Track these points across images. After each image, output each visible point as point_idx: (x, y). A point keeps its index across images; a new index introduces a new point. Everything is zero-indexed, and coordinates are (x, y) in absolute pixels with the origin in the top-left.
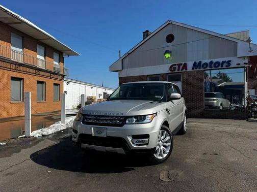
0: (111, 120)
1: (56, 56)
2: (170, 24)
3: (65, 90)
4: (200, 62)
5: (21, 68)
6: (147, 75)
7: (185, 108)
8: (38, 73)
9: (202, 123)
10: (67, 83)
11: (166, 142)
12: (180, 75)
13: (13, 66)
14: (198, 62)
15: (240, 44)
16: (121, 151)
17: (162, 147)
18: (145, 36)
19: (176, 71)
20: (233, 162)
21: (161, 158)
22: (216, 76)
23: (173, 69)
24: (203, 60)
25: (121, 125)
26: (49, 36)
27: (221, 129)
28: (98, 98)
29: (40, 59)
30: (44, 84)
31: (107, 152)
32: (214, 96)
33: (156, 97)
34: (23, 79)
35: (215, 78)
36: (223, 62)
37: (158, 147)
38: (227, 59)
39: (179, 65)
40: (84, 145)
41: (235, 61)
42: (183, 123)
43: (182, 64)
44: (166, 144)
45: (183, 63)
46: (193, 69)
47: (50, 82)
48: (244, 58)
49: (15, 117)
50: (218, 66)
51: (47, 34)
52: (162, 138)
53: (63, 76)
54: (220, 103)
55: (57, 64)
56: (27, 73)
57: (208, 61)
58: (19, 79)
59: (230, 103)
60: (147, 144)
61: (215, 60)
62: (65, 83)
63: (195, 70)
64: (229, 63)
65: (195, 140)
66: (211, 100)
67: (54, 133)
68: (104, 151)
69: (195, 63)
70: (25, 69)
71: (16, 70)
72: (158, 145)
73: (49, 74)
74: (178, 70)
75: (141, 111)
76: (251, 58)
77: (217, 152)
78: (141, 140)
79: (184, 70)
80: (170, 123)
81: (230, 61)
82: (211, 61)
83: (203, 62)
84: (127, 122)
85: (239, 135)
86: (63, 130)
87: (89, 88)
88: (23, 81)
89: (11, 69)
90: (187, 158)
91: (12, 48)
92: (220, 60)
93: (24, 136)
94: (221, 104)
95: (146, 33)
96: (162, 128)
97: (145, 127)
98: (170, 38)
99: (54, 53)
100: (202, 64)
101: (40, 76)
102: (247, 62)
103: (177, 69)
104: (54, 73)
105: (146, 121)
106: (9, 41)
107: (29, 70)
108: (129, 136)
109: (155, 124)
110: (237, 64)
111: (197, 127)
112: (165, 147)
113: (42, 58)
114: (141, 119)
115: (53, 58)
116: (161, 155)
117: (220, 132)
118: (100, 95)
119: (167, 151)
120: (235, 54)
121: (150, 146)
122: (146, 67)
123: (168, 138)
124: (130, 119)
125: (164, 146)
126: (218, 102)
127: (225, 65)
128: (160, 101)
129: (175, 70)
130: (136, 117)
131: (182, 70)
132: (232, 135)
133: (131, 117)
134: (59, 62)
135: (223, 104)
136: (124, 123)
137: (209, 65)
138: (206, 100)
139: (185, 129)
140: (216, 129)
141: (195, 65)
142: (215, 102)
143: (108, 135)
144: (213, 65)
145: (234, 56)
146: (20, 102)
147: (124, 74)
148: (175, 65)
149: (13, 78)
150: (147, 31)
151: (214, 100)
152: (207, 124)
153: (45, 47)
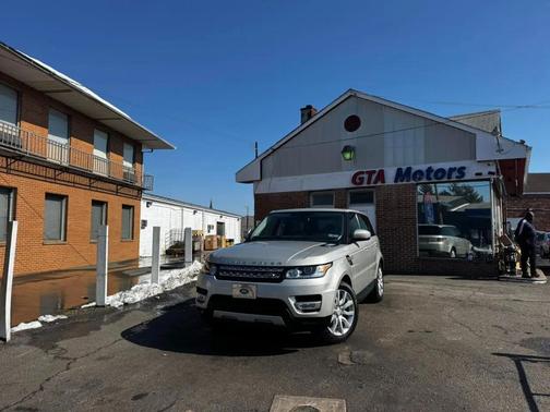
0: (263, 273)
1: (129, 151)
2: (352, 96)
3: (142, 218)
4: (409, 169)
5: (66, 176)
6: (310, 192)
7: (379, 255)
8: (94, 185)
9: (414, 283)
10: (148, 204)
11: (347, 310)
12: (372, 193)
13: (51, 173)
14: (404, 168)
15: (480, 137)
16: (278, 320)
17: (341, 317)
18: (306, 117)
19: (365, 185)
20: (453, 343)
21: (339, 334)
22: (448, 191)
23: (357, 181)
24: (415, 164)
25: (280, 280)
26: (116, 113)
27: (445, 295)
28: (206, 234)
29: (98, 158)
30: (104, 207)
31: (257, 324)
32: (438, 231)
33: (331, 235)
34: (67, 196)
35: (445, 194)
36: (452, 170)
37: (334, 317)
38: (458, 165)
39: (370, 173)
40: (218, 313)
41: (472, 169)
42: (376, 281)
43: (374, 172)
44: (347, 313)
45: (377, 170)
46: (396, 181)
47: (115, 203)
48: (488, 162)
49: (50, 273)
50: (442, 177)
51: (114, 108)
52: (341, 302)
53: (140, 190)
54: (450, 246)
55: (130, 165)
56: (74, 184)
57: (424, 167)
58: (59, 197)
59: (471, 246)
60: (318, 310)
61: (436, 166)
62: (143, 204)
63: (400, 183)
64: (461, 171)
65: (398, 311)
66: (433, 240)
67: (145, 300)
68: (252, 320)
69: (399, 170)
70: (71, 177)
71: (54, 180)
72: (335, 313)
73: (113, 187)
74: (369, 182)
75: (309, 258)
76: (501, 162)
77: (431, 329)
78: (308, 303)
79: (379, 184)
80: (353, 278)
81: (464, 168)
82: (430, 168)
83: (415, 168)
84: (288, 275)
85: (475, 304)
86: (159, 295)
87: (188, 212)
88: (67, 201)
89: (46, 179)
90: (382, 337)
91: (50, 137)
92: (446, 166)
93: (94, 304)
94: (454, 248)
95: (307, 112)
96: (340, 287)
97: (315, 284)
98: (352, 124)
99: (126, 145)
100: (413, 171)
101: (97, 190)
102: (494, 170)
103: (366, 181)
104: (123, 185)
105: (316, 274)
106: (44, 125)
107: (78, 179)
108: (291, 296)
109: (330, 279)
110: (477, 174)
111: (403, 291)
112: (346, 317)
113: (103, 155)
114: (308, 271)
115: (122, 155)
116: (338, 329)
117: (443, 299)
118: (210, 227)
119: (349, 324)
120: (473, 156)
121: (323, 313)
122: (307, 176)
123: (350, 302)
124: (292, 271)
125: (344, 316)
126: (447, 243)
127: (455, 174)
128: (337, 243)
129: (362, 183)
130: (301, 268)
131: (375, 182)
132: (461, 303)
133: (294, 268)
134: (134, 163)
135: (457, 248)
136: (282, 277)
137: (425, 174)
138: (421, 239)
139: (381, 292)
140: (436, 293)
141: (400, 175)
142: (441, 243)
143: (260, 296)
144: (432, 175)
145: (471, 159)
146: (59, 242)
147: (264, 189)
148: (363, 173)
149: (49, 196)
150: (309, 107)
151: (439, 240)
152: (420, 286)
153: (108, 134)
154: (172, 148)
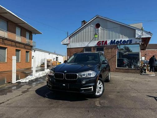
2: (98, 17)
4: (115, 41)
6: (84, 47)
10: (34, 51)
12: (103, 48)
18: (83, 24)
19: (101, 45)
23: (99, 44)
35: (122, 49)
36: (128, 41)
38: (130, 39)
39: (103, 42)
45: (105, 41)
48: (139, 38)
63: (112, 45)
69: (112, 41)
74: (102, 45)
79: (105, 45)
81: (132, 40)
82: (121, 40)
83: (117, 40)
85: (136, 82)
87: (47, 54)
90: (109, 94)
92: (126, 40)
102: (141, 41)
103: (101, 44)
104: (26, 45)
110: (135, 42)
118: (54, 59)
120: (134, 36)
122: (84, 43)
132: (132, 82)
137: (120, 42)
140: (124, 79)
141: (112, 42)
144: (122, 42)
146: (5, 62)
148: (100, 42)
153: (21, 28)
154: (42, 34)
